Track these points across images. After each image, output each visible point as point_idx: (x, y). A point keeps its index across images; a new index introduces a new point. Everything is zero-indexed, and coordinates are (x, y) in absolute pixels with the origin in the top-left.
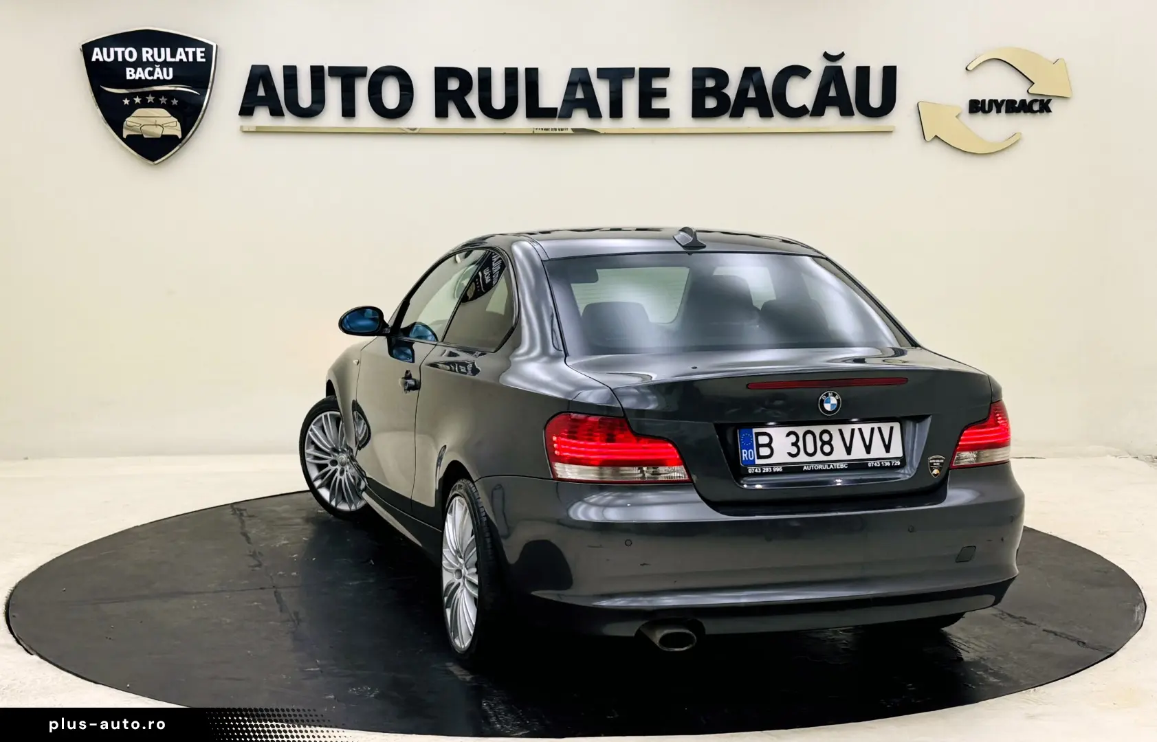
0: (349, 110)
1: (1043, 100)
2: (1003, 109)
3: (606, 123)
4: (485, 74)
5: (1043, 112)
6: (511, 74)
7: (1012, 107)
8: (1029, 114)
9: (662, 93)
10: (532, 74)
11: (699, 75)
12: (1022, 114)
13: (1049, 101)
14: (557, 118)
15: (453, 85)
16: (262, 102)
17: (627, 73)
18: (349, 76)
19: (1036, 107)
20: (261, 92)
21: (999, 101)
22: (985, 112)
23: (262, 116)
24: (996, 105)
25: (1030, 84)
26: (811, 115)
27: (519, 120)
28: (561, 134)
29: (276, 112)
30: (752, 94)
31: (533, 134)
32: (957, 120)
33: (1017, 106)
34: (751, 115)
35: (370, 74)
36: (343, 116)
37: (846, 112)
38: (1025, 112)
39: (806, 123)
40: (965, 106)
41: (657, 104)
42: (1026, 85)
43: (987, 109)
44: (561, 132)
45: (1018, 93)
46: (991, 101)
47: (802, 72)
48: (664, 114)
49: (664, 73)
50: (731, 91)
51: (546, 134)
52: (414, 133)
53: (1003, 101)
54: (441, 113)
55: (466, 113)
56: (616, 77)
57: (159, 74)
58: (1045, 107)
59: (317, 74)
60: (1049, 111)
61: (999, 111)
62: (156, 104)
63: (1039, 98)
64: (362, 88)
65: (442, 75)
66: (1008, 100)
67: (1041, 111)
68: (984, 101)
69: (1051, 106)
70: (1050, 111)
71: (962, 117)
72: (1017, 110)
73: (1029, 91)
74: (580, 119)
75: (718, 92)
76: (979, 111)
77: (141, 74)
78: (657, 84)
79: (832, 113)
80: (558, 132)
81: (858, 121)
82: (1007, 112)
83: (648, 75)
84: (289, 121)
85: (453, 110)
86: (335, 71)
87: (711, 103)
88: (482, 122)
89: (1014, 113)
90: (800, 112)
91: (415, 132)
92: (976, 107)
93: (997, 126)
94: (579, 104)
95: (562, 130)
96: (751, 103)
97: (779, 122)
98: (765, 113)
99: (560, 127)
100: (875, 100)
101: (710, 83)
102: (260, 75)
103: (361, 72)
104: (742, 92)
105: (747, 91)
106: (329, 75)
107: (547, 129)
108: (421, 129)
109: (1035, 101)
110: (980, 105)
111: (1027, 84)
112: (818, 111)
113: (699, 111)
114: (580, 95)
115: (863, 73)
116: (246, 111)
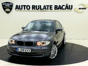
0: (25, 9)
3: (47, 10)
4: (36, 6)
6: (39, 6)
9: (52, 7)
11: (55, 6)
15: (34, 7)
17: (49, 6)
18: (25, 6)
23: (17, 9)
24: (81, 8)
27: (39, 10)
28: (43, 11)
29: (18, 9)
30: (60, 7)
34: (60, 9)
37: (68, 9)
39: (64, 10)
41: (51, 8)
45: (83, 7)
47: (64, 6)
48: (52, 9)
49: (52, 6)
50: (58, 7)
52: (30, 11)
54: (33, 9)
55: (35, 9)
56: (48, 6)
57: (8, 6)
62: (8, 8)
64: (26, 7)
65: (33, 6)
70: (86, 9)
72: (83, 9)
74: (45, 10)
75: (57, 7)
77: (7, 6)
78: (51, 7)
79: (67, 9)
81: (69, 10)
84: (19, 10)
85: (34, 9)
86: (23, 6)
87: (56, 8)
88: (36, 10)
90: (64, 9)
92: (80, 9)
93: (81, 10)
96: (60, 8)
97: (62, 10)
98: (61, 9)
100: (71, 8)
101: (56, 7)
102: (17, 6)
103: (26, 6)
112: (66, 9)
113: (55, 9)
114: (45, 8)
115: (69, 6)
116: (16, 9)
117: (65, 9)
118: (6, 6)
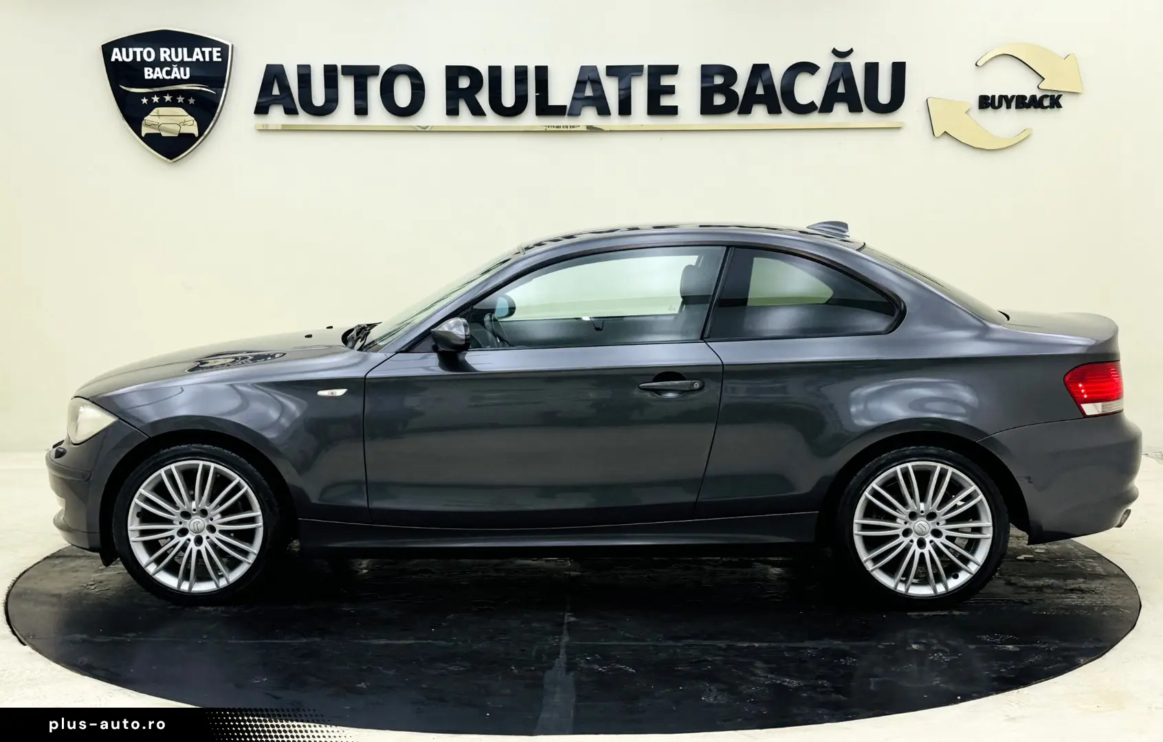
0: (361, 110)
1: (1054, 96)
2: (1013, 104)
3: (615, 120)
4: (495, 72)
5: (1054, 108)
6: (521, 73)
7: (1022, 102)
8: (1039, 109)
9: (671, 90)
10: (542, 72)
11: (707, 72)
12: (1032, 108)
13: (1059, 96)
14: (566, 116)
15: (464, 83)
16: (276, 101)
17: (637, 70)
18: (361, 75)
19: (1046, 102)
20: (276, 91)
21: (1009, 97)
22: (995, 108)
23: (276, 114)
24: (1006, 101)
25: (1039, 79)
26: (819, 112)
27: (529, 118)
28: (571, 131)
29: (290, 111)
30: (760, 91)
31: (546, 131)
32: (966, 115)
33: (1027, 101)
34: (760, 111)
35: (382, 72)
36: (356, 114)
37: (855, 108)
38: (1035, 107)
39: (815, 119)
40: (975, 102)
41: (666, 101)
42: (1036, 80)
43: (997, 104)
44: (572, 129)
45: (1028, 88)
46: (1001, 97)
47: (811, 68)
48: (673, 111)
49: (672, 70)
50: (740, 88)
51: (558, 131)
52: (424, 131)
53: (1013, 97)
54: (452, 111)
55: (477, 111)
56: (622, 73)
57: (176, 73)
58: (1055, 103)
59: (331, 73)
60: (1059, 106)
61: (1009, 107)
62: (174, 104)
63: (1049, 94)
64: (374, 86)
65: (453, 73)
66: (1019, 97)
67: (1052, 106)
68: (993, 97)
69: (1061, 101)
70: (1061, 107)
71: (971, 113)
72: (1028, 106)
73: (1040, 87)
74: (589, 116)
75: (726, 89)
76: (988, 107)
77: (160, 74)
78: (666, 81)
79: (841, 109)
80: (569, 129)
81: (867, 118)
82: (1018, 107)
83: (657, 72)
84: (303, 119)
85: (463, 107)
86: (348, 70)
87: (719, 100)
88: (492, 120)
89: (1025, 109)
90: (808, 109)
91: (427, 130)
92: (986, 102)
93: (1008, 121)
94: (590, 101)
95: (573, 127)
96: (760, 100)
97: (787, 118)
98: (774, 110)
99: (572, 124)
100: (884, 96)
101: (719, 80)
102: (274, 75)
103: (374, 71)
104: (750, 88)
105: (755, 88)
106: (343, 74)
107: (558, 127)
108: (432, 127)
109: (1046, 96)
110: (990, 101)
111: (1038, 79)
113: (707, 108)
114: (589, 92)
115: (872, 70)
116: (261, 109)
117: (826, 107)
118: (148, 73)
